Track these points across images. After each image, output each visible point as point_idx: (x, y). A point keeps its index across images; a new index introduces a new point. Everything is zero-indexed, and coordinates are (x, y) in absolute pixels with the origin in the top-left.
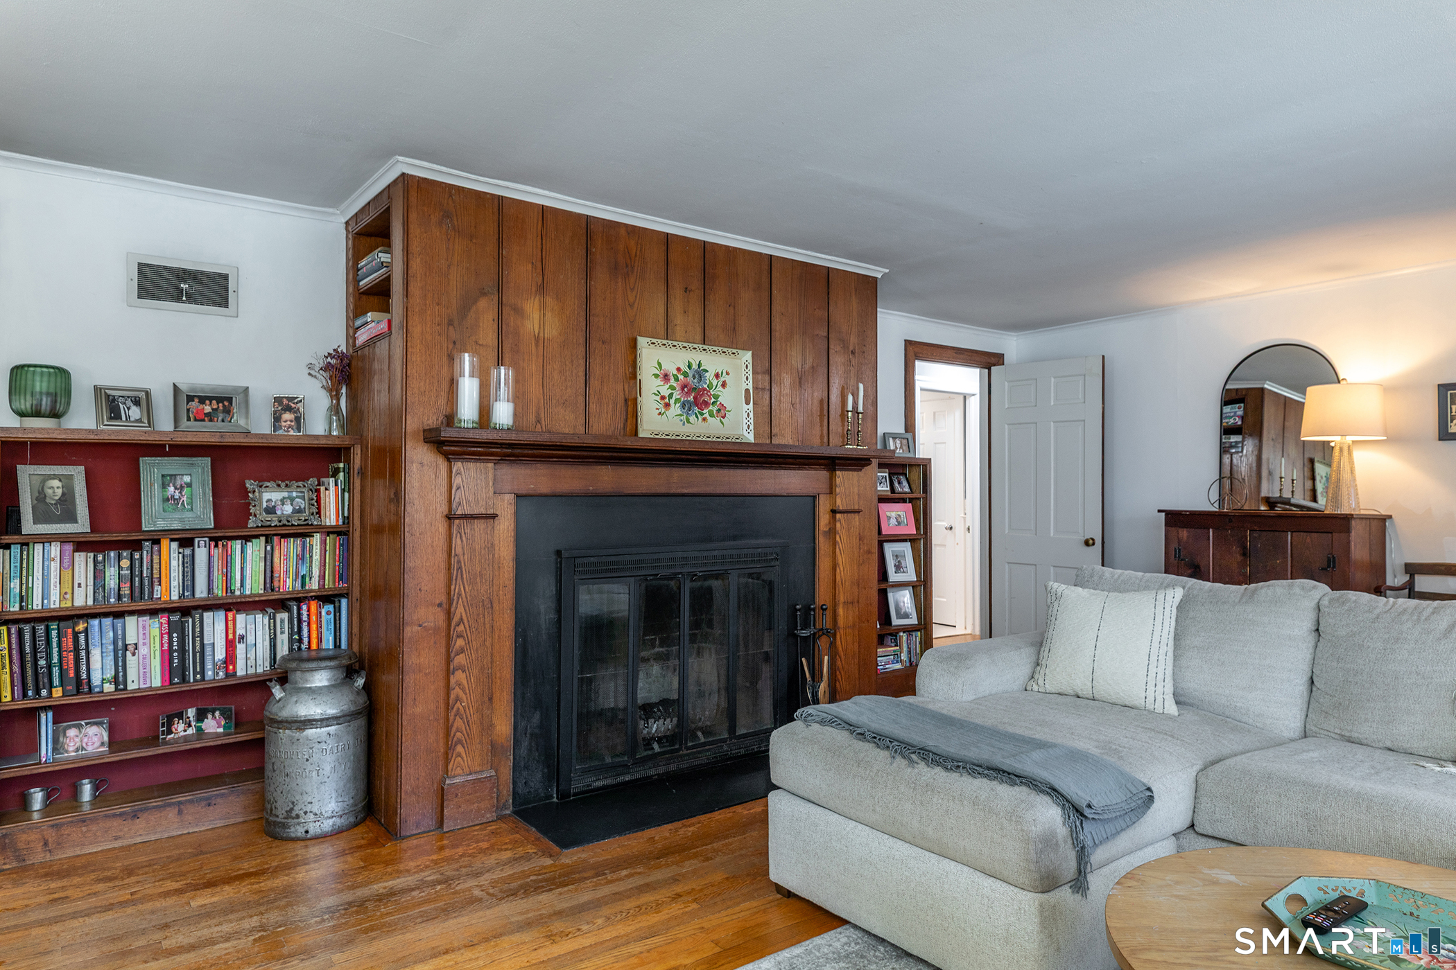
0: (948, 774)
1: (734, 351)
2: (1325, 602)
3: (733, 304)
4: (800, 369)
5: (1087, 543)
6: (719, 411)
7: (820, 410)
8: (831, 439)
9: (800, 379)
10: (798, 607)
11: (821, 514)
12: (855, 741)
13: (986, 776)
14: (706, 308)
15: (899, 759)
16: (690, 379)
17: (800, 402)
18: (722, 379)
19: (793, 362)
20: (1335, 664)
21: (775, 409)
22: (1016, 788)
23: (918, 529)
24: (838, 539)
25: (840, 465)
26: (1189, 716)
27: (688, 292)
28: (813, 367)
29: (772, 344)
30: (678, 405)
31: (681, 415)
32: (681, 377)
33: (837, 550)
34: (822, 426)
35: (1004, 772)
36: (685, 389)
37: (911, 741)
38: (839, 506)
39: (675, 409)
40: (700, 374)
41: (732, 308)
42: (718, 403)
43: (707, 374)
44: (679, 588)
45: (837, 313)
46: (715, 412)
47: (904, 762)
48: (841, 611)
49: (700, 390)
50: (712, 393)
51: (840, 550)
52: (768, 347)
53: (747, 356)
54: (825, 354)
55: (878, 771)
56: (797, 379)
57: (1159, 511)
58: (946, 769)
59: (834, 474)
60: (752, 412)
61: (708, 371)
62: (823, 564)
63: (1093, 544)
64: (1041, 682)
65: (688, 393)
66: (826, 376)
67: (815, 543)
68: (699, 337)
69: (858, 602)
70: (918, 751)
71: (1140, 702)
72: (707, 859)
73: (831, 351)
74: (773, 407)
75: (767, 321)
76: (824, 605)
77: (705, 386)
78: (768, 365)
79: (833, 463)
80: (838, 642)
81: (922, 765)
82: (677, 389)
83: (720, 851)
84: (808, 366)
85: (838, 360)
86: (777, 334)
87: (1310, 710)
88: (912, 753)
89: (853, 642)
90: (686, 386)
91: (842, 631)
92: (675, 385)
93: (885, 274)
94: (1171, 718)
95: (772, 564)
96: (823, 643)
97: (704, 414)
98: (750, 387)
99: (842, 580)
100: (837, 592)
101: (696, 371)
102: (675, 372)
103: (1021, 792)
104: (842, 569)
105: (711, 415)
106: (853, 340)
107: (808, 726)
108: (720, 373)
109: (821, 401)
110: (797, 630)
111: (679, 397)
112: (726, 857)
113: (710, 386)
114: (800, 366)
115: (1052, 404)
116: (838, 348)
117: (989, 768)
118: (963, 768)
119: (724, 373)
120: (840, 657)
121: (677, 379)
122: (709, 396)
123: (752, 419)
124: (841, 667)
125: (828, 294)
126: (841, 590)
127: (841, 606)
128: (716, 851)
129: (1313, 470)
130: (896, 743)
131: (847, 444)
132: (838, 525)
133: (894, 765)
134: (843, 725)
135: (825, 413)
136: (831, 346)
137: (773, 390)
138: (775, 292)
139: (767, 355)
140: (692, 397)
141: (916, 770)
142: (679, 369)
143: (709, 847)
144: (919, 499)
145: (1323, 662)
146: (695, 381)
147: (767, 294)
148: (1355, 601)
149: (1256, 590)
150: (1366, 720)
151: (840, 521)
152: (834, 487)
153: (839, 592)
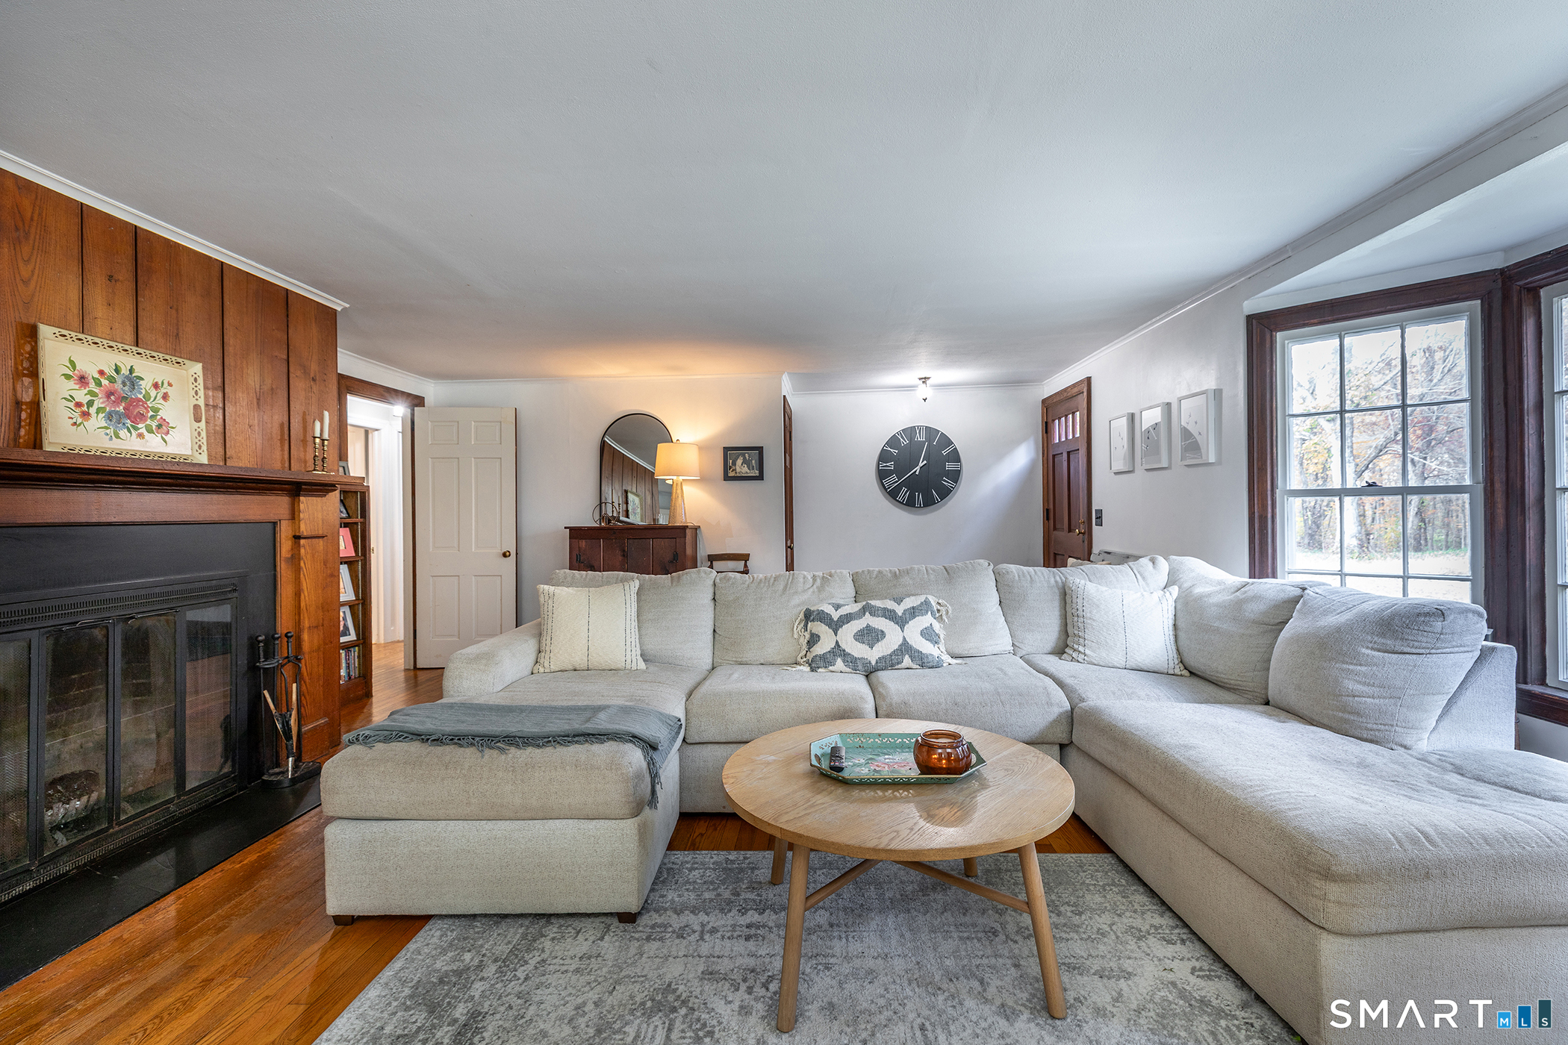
0: (541, 750)
1: (179, 360)
2: (718, 580)
3: (175, 306)
4: (258, 390)
5: (505, 555)
6: (159, 426)
7: (281, 433)
8: (292, 465)
9: (258, 399)
10: (260, 638)
11: (283, 541)
12: (433, 748)
13: (577, 742)
14: (139, 304)
15: (488, 752)
16: (118, 386)
17: (259, 424)
18: (163, 390)
19: (250, 382)
20: (729, 618)
21: (229, 429)
22: (606, 744)
23: (356, 551)
24: (302, 564)
25: (306, 490)
26: (652, 668)
27: (113, 281)
28: (272, 389)
29: (225, 359)
30: (101, 415)
31: (106, 428)
32: (105, 382)
33: (302, 576)
34: (283, 450)
35: (589, 735)
36: (112, 397)
37: (493, 733)
38: (303, 532)
39: (97, 421)
40: (132, 380)
41: (174, 311)
42: (159, 417)
43: (141, 382)
44: (107, 636)
45: (297, 336)
46: (154, 427)
47: (495, 753)
48: (305, 636)
49: (132, 401)
50: (150, 405)
51: (304, 576)
52: (220, 361)
53: (197, 368)
54: (285, 376)
55: (470, 767)
56: (255, 400)
57: (565, 528)
58: (538, 746)
59: (297, 500)
60: (204, 430)
61: (143, 379)
62: (285, 592)
63: (510, 555)
64: (546, 664)
65: (117, 402)
66: (286, 400)
67: (275, 570)
68: (130, 336)
69: (323, 625)
70: (501, 740)
71: (621, 665)
72: (221, 929)
73: (291, 375)
74: (227, 427)
75: (218, 333)
76: (288, 633)
77: (141, 396)
78: (220, 380)
79: (296, 489)
80: (304, 669)
81: (513, 750)
82: (100, 396)
83: (232, 915)
84: (266, 388)
85: (299, 385)
86: (231, 349)
87: (716, 649)
88: (497, 742)
89: (318, 665)
90: (112, 394)
91: (307, 656)
92: (97, 391)
93: (345, 309)
94: (644, 672)
95: (230, 596)
96: (287, 671)
97: (139, 429)
98: (201, 403)
99: (306, 605)
100: (302, 618)
101: (127, 377)
102: (97, 376)
103: (609, 746)
104: (306, 594)
105: (150, 430)
106: (314, 367)
107: (370, 748)
108: (160, 383)
109: (282, 425)
110: (260, 662)
111: (103, 406)
112: (244, 918)
113: (147, 396)
114: (258, 387)
115: (473, 443)
116: (299, 373)
117: (574, 736)
118: (554, 741)
119: (166, 384)
120: (305, 682)
121: (99, 384)
122: (146, 408)
123: (205, 438)
124: (306, 691)
125: (288, 316)
126: (306, 615)
127: (306, 631)
128: (228, 917)
129: (627, 497)
130: (477, 739)
131: (314, 470)
132: (302, 551)
133: (486, 757)
134: (411, 737)
135: (286, 437)
136: (291, 370)
137: (226, 409)
138: (227, 303)
139: (220, 368)
140: (121, 408)
141: (510, 755)
142: (101, 373)
143: (213, 916)
144: (356, 523)
145: (722, 618)
146: (126, 388)
147: (218, 303)
148: (734, 578)
149: (679, 577)
150: (750, 649)
151: (304, 546)
152: (296, 513)
153: (304, 618)
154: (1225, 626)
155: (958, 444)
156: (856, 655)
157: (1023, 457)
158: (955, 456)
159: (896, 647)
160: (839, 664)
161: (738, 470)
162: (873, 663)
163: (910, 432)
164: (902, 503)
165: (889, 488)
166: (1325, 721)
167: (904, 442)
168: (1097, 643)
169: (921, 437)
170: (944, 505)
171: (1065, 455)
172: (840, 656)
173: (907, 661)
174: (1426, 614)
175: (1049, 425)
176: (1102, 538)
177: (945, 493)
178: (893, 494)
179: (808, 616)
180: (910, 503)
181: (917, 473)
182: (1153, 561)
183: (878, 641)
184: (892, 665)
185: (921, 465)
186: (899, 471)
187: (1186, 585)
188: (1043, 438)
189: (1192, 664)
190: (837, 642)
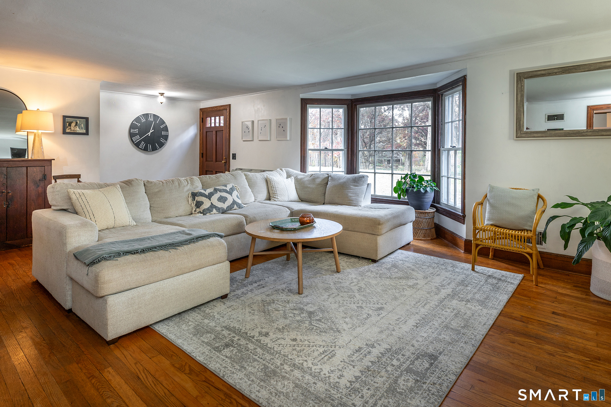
20: (156, 200)
71: (128, 224)
145: (152, 200)
150: (170, 211)
154: (311, 186)
155: (167, 123)
156: (219, 207)
157: (192, 132)
158: (166, 129)
159: (232, 202)
160: (214, 211)
161: (72, 128)
162: (225, 209)
163: (146, 115)
164: (142, 149)
165: (135, 142)
166: (346, 204)
167: (143, 120)
168: (281, 195)
169: (151, 119)
170: (160, 151)
171: (214, 133)
172: (214, 208)
173: (235, 207)
174: (361, 177)
175: (203, 119)
176: (234, 164)
177: (161, 145)
178: (137, 145)
179: (194, 195)
180: (145, 149)
181: (149, 135)
182: (281, 170)
183: (226, 201)
184: (231, 209)
185: (151, 131)
186: (141, 134)
187: (295, 176)
188: (200, 124)
189: (303, 198)
190: (211, 203)
